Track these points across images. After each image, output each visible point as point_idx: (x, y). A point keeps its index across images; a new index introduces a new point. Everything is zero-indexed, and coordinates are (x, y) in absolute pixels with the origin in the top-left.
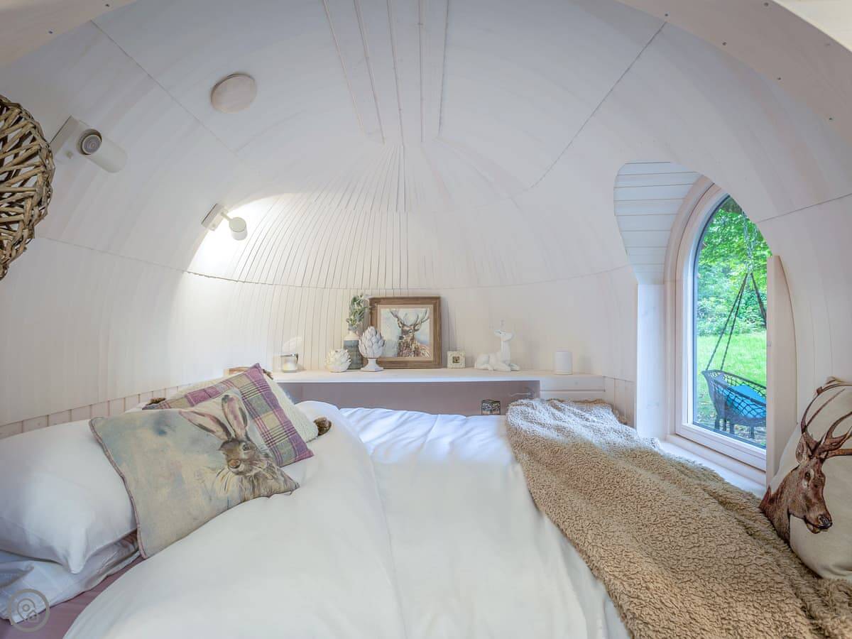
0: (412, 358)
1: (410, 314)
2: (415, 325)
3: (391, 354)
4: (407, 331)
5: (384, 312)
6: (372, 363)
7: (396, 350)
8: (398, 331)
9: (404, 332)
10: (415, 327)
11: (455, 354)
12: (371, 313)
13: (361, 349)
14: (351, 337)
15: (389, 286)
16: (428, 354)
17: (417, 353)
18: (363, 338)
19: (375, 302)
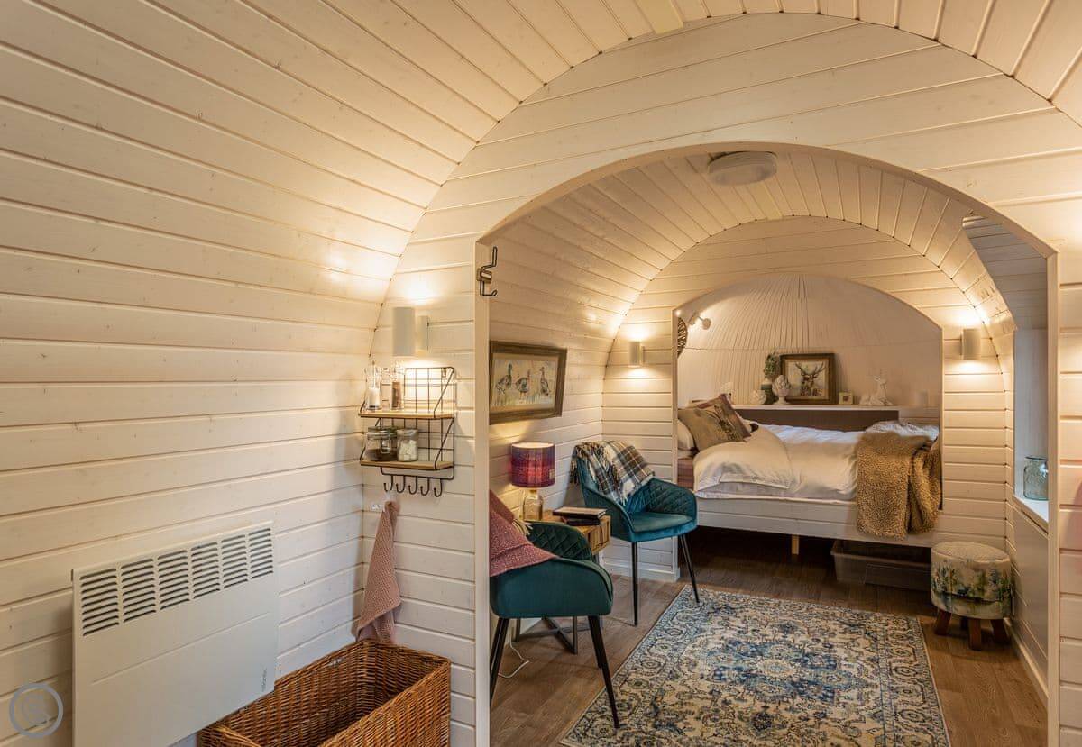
0: (811, 397)
1: (810, 366)
2: (814, 373)
3: (796, 394)
4: (807, 378)
5: (791, 365)
6: (781, 400)
7: (799, 392)
8: (802, 377)
9: (806, 379)
10: (814, 375)
11: (845, 394)
12: (781, 366)
13: (774, 390)
14: (766, 382)
15: (794, 345)
16: (824, 394)
17: (815, 393)
18: (775, 383)
19: (784, 357)
